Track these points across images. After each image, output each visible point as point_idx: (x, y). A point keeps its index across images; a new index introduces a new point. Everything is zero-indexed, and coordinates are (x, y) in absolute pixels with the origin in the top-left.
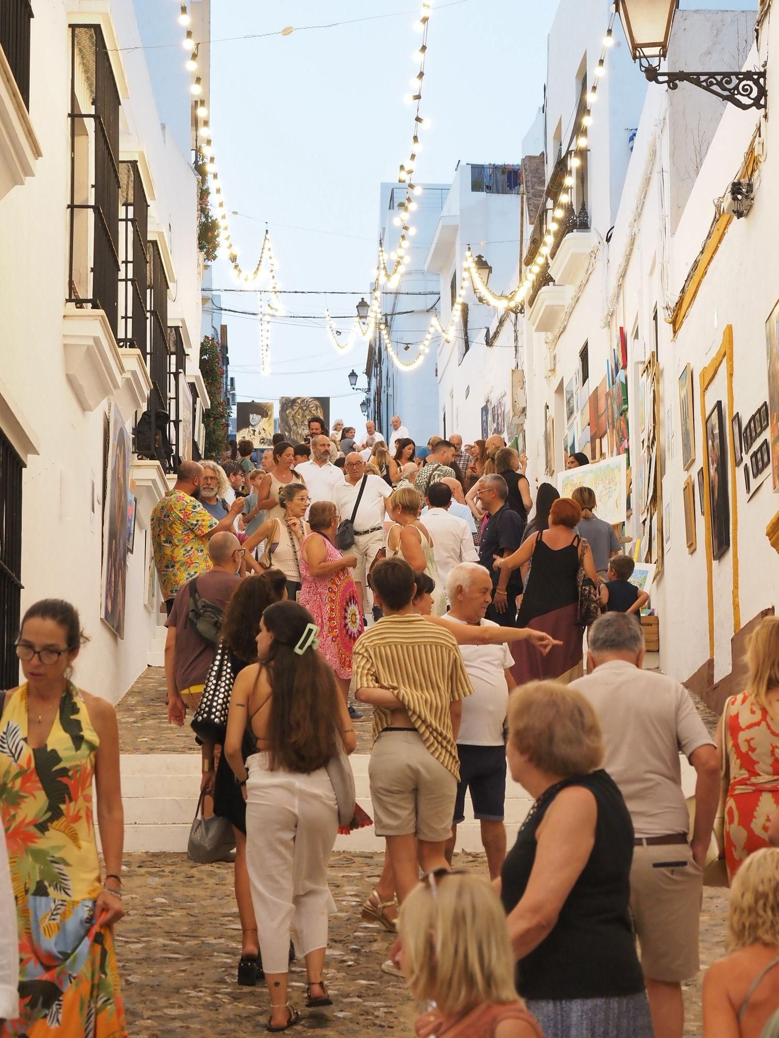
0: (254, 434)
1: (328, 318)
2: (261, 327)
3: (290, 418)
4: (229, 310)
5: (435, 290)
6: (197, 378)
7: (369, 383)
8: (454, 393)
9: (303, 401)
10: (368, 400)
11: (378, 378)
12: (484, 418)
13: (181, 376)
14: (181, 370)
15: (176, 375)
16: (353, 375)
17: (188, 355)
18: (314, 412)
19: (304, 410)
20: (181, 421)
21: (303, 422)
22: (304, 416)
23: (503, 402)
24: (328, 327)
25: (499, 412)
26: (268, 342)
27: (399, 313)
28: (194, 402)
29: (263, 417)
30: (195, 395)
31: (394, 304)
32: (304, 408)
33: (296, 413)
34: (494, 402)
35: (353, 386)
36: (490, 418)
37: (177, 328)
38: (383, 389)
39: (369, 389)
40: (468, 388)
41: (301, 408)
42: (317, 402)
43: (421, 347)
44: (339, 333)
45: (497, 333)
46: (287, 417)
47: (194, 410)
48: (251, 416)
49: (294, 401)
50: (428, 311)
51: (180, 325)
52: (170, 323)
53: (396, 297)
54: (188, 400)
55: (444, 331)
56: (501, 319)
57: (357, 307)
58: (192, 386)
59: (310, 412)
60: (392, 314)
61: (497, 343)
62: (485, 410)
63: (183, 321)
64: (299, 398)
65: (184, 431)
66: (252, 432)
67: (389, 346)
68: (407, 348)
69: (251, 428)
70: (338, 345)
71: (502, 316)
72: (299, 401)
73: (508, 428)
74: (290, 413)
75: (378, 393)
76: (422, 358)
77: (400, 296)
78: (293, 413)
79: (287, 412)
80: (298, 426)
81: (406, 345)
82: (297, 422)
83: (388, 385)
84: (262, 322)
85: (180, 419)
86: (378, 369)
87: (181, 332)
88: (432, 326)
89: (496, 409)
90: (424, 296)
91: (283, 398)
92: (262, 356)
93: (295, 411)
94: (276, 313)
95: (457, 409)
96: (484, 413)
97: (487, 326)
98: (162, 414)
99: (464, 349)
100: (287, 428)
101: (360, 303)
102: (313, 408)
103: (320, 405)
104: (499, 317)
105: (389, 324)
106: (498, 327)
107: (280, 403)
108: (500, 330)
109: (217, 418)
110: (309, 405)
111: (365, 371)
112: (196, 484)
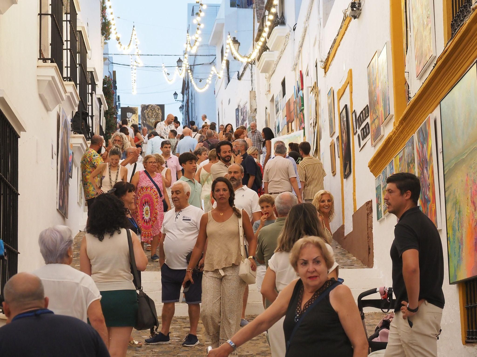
0: (129, 122)
1: (164, 67)
2: (132, 72)
3: (146, 114)
4: (117, 64)
5: (214, 54)
6: (101, 95)
7: (183, 98)
8: (223, 102)
9: (152, 106)
10: (183, 106)
11: (187, 95)
12: (237, 114)
13: (94, 95)
14: (94, 92)
15: (92, 94)
16: (176, 94)
17: (97, 85)
18: (157, 112)
19: (152, 111)
20: (94, 116)
21: (152, 116)
23: (245, 106)
24: (163, 71)
25: (244, 111)
26: (135, 79)
27: (197, 65)
28: (100, 107)
29: (133, 114)
30: (101, 104)
31: (195, 61)
32: (153, 109)
33: (149, 112)
34: (242, 106)
35: (176, 99)
36: (240, 114)
38: (190, 101)
39: (183, 101)
40: (230, 100)
41: (151, 109)
42: (158, 107)
43: (207, 81)
44: (168, 74)
45: (243, 74)
46: (145, 114)
47: (100, 111)
48: (127, 113)
49: (148, 106)
50: (210, 64)
51: (93, 70)
52: (88, 70)
53: (195, 57)
54: (97, 106)
55: (218, 73)
56: (244, 67)
57: (177, 62)
58: (99, 100)
59: (156, 111)
60: (194, 65)
61: (243, 78)
62: (237, 110)
65: (95, 120)
67: (192, 80)
68: (200, 81)
70: (169, 80)
71: (245, 66)
72: (150, 106)
73: (248, 118)
75: (187, 102)
76: (208, 86)
77: (197, 57)
78: (147, 112)
79: (145, 111)
80: (150, 118)
81: (200, 80)
82: (149, 116)
83: (192, 99)
84: (133, 69)
85: (93, 115)
86: (187, 91)
87: (93, 74)
88: (212, 71)
89: (243, 110)
90: (209, 56)
91: (142, 105)
92: (132, 85)
93: (148, 111)
94: (139, 65)
95: (224, 109)
96: (237, 111)
97: (238, 70)
98: (85, 113)
99: (228, 81)
100: (145, 119)
101: (178, 60)
102: (157, 110)
103: (159, 108)
104: (244, 66)
105: (192, 70)
106: (243, 71)
107: (141, 107)
108: (244, 72)
109: (111, 114)
110: (155, 108)
111: (181, 92)
112: (100, 145)
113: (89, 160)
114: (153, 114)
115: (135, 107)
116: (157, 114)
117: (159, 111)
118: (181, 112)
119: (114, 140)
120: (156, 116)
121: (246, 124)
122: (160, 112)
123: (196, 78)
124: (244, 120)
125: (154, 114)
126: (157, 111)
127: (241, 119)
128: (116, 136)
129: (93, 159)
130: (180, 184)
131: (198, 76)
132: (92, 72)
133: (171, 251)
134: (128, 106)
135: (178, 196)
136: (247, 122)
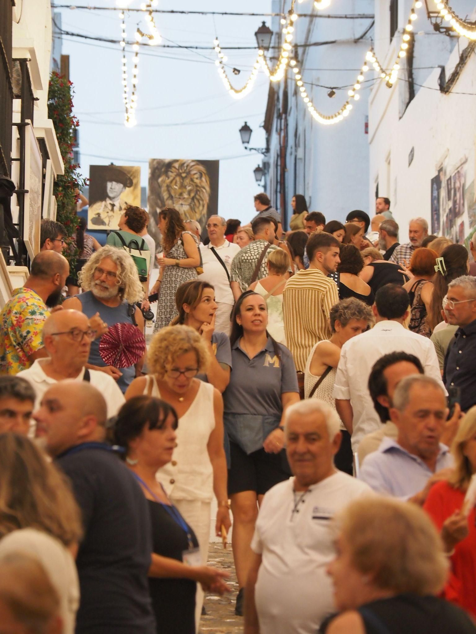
0: (112, 210)
1: (217, 49)
2: (124, 61)
3: (164, 188)
5: (368, 12)
6: (47, 131)
7: (268, 141)
8: (392, 157)
9: (182, 165)
10: (266, 165)
11: (282, 134)
12: (435, 194)
13: (28, 129)
14: (28, 121)
15: (21, 127)
16: (246, 129)
17: (37, 99)
18: (198, 181)
19: (183, 178)
20: (27, 192)
21: (181, 194)
22: (183, 186)
23: (462, 172)
24: (217, 63)
25: (458, 185)
26: (135, 81)
27: (316, 44)
28: (44, 166)
29: (125, 186)
30: (45, 156)
31: (309, 31)
32: (184, 175)
33: (171, 182)
34: (450, 171)
35: (246, 145)
36: (443, 193)
37: (23, 62)
38: (289, 151)
39: (268, 150)
40: (412, 151)
41: (179, 175)
42: (201, 168)
43: (350, 93)
44: (236, 71)
45: (455, 75)
46: (160, 187)
47: (44, 176)
48: (109, 185)
49: (169, 165)
50: (356, 41)
51: (28, 56)
52: (16, 55)
53: (311, 22)
54: (36, 163)
55: (383, 71)
56: (462, 55)
57: (256, 34)
58: (41, 142)
59: (192, 180)
60: (306, 45)
61: (456, 88)
62: (436, 182)
63: (32, 51)
64: (176, 161)
65: (31, 205)
66: (110, 207)
67: (302, 89)
68: (331, 94)
69: (109, 201)
70: (232, 88)
71: (465, 51)
72: (177, 165)
73: (470, 208)
74: (163, 181)
75: (282, 155)
76: (349, 107)
77: (317, 20)
78: (168, 181)
79: (160, 180)
80: (174, 199)
81: (330, 90)
82: (173, 194)
83: (297, 145)
84: (126, 54)
85: (26, 188)
86: (283, 121)
87: (29, 66)
88: (365, 63)
89: (455, 183)
90: (351, 20)
91: (154, 160)
92: (125, 101)
93: (171, 178)
94: (150, 42)
95: (396, 179)
96: (435, 186)
97: (442, 64)
98: (5, 182)
99: (407, 96)
100: (159, 202)
101: (260, 29)
102: (196, 176)
103: (205, 172)
104: (461, 52)
105: (300, 58)
106: (458, 65)
107: (150, 167)
108: (461, 70)
109: (68, 187)
110: (190, 171)
111: (263, 124)
112: (57, 283)
113: (15, 323)
114: (185, 187)
115: (132, 167)
116: (198, 189)
117: (203, 179)
118: (259, 182)
119: (96, 269)
120: (192, 195)
121: (462, 225)
122: (205, 182)
123: (312, 84)
124: (455, 213)
125: (189, 188)
126: (196, 180)
127: (447, 211)
128: (104, 256)
129: (26, 322)
130: (317, 410)
131: (318, 79)
132: (25, 60)
133: (275, 610)
134: (112, 164)
135: (314, 447)
136: (465, 218)
